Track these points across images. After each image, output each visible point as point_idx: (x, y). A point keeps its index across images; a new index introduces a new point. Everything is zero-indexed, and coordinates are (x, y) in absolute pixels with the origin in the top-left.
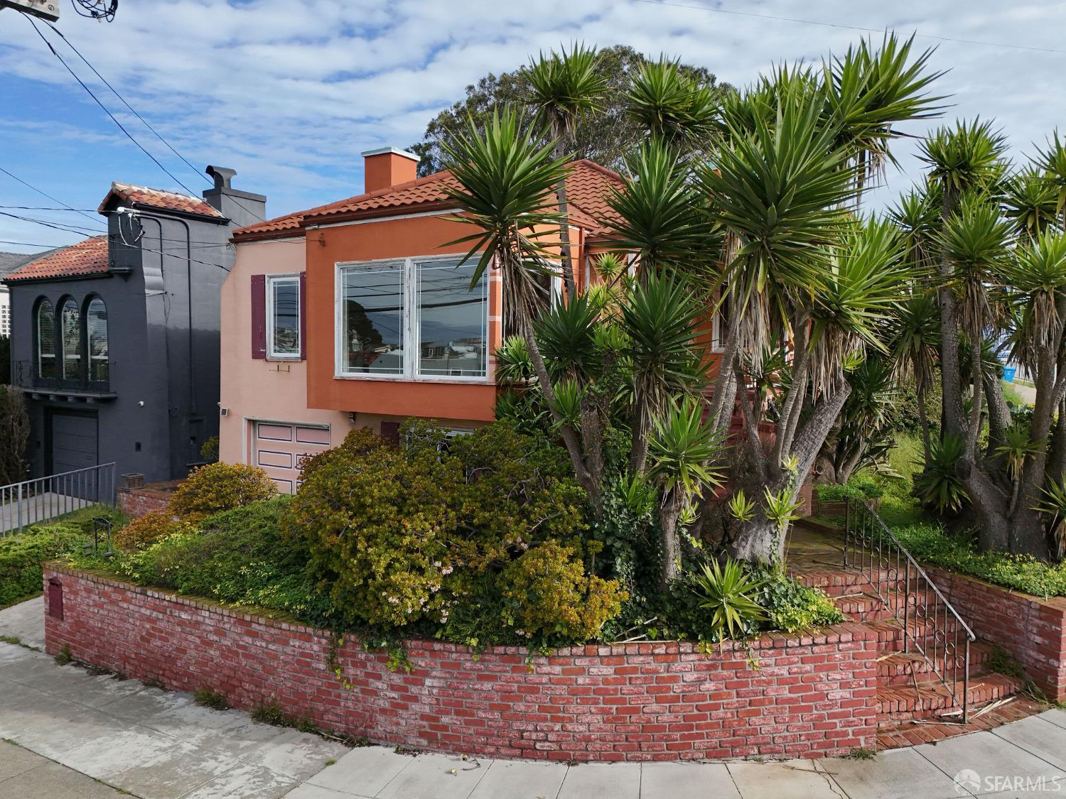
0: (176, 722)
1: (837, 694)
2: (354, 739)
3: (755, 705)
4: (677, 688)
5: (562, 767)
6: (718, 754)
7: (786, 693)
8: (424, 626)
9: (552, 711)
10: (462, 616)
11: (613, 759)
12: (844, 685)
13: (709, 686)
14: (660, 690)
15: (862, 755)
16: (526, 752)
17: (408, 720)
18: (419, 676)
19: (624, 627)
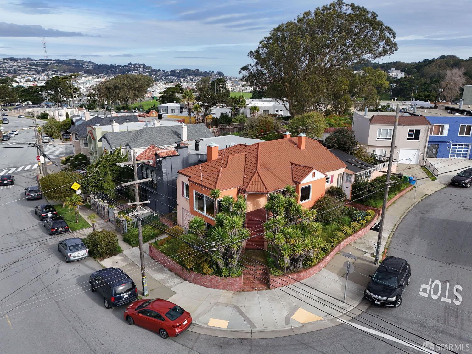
0: (166, 273)
1: (237, 285)
2: (185, 280)
3: (227, 285)
4: (218, 281)
5: (206, 288)
6: (223, 289)
7: (231, 284)
8: (191, 269)
9: (205, 282)
10: (195, 269)
11: (211, 288)
12: (238, 284)
13: (222, 282)
14: (216, 281)
15: (240, 292)
16: (203, 285)
17: (191, 279)
18: (191, 275)
19: (213, 273)
